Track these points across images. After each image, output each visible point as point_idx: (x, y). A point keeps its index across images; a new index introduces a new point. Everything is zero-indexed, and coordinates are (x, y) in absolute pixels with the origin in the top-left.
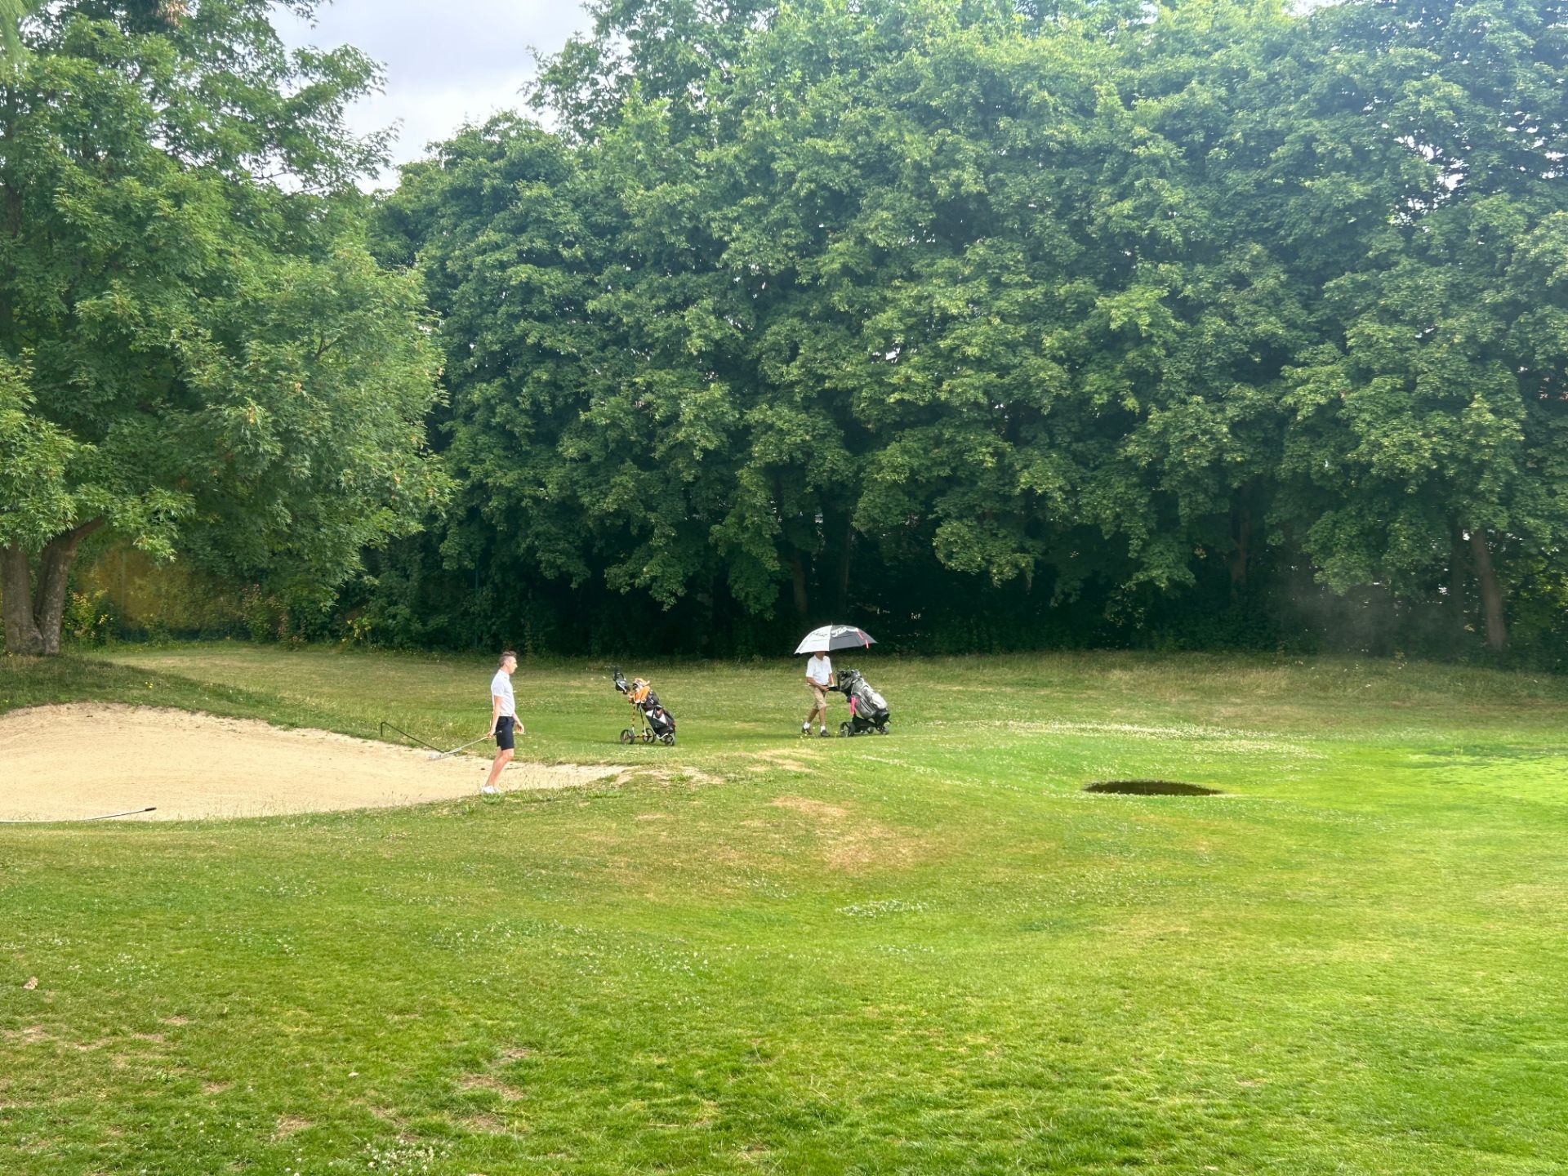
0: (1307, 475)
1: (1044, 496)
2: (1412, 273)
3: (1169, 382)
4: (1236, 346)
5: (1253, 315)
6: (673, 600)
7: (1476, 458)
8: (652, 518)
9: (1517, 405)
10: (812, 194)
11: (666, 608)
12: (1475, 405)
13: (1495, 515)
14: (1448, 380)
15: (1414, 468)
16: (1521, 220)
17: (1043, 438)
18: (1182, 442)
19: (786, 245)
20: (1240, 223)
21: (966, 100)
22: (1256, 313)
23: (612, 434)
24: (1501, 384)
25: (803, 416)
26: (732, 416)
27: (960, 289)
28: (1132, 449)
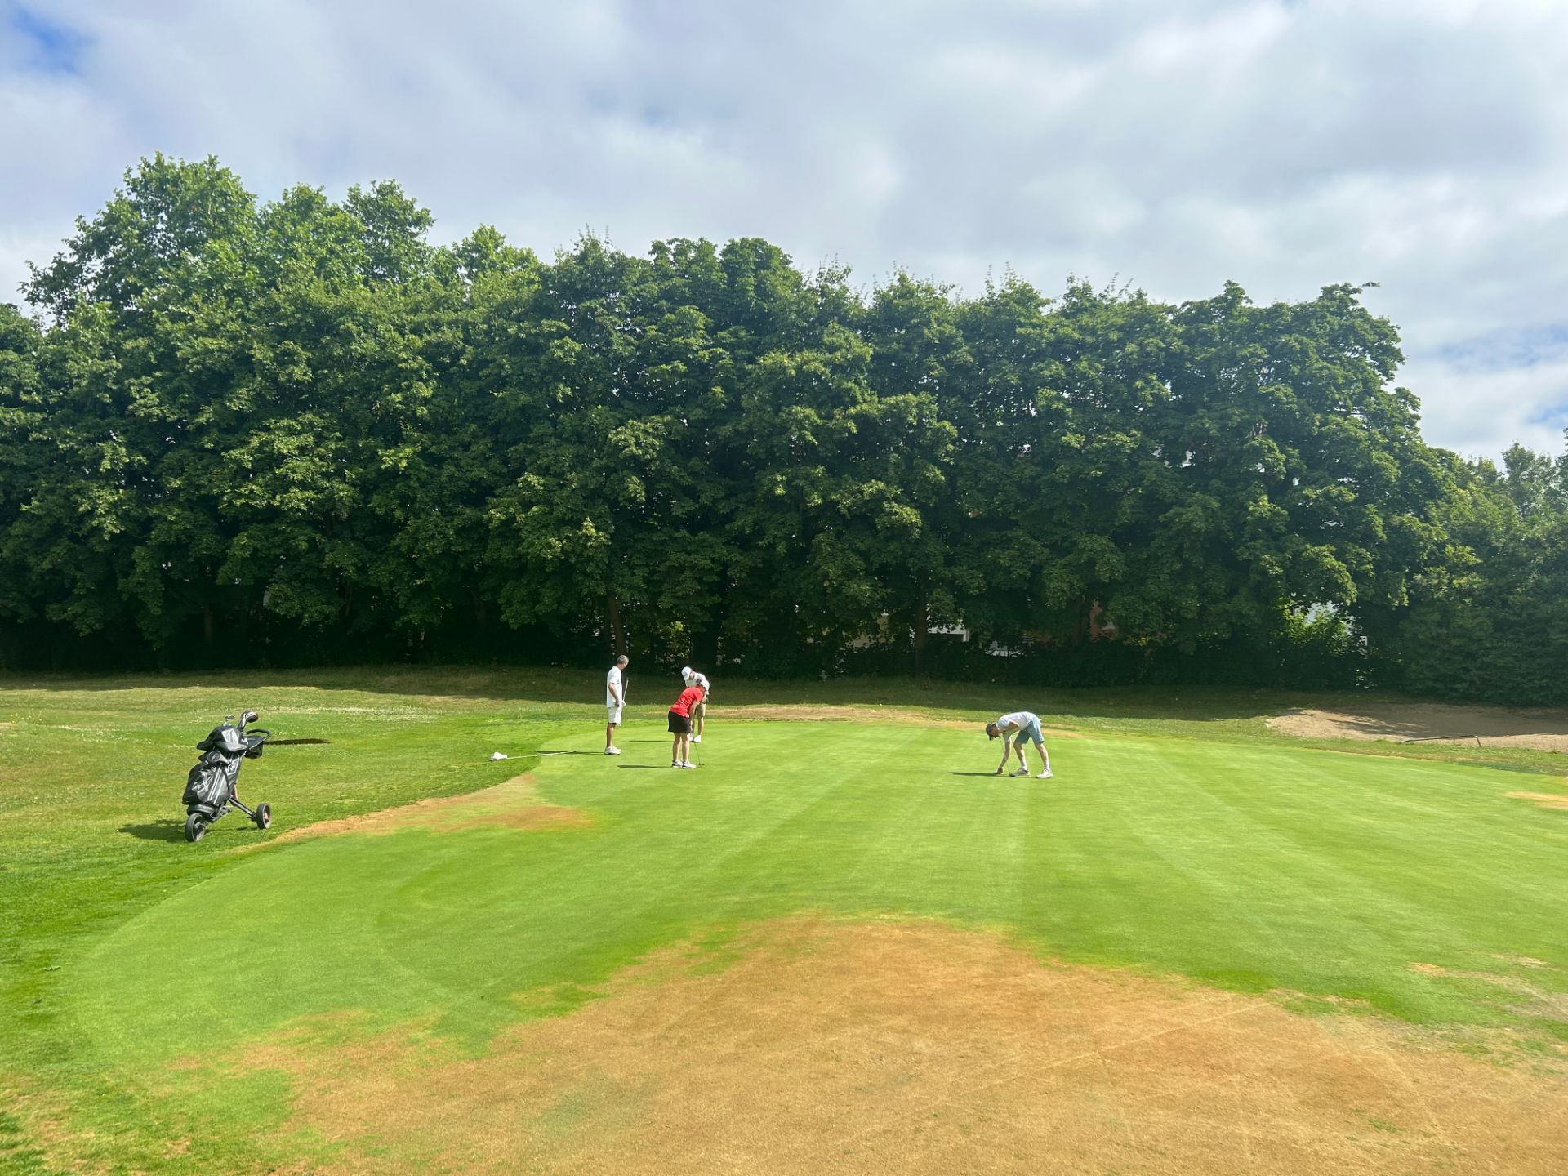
0: (499, 560)
2: (555, 447)
3: (421, 502)
5: (472, 465)
9: (610, 525)
12: (585, 524)
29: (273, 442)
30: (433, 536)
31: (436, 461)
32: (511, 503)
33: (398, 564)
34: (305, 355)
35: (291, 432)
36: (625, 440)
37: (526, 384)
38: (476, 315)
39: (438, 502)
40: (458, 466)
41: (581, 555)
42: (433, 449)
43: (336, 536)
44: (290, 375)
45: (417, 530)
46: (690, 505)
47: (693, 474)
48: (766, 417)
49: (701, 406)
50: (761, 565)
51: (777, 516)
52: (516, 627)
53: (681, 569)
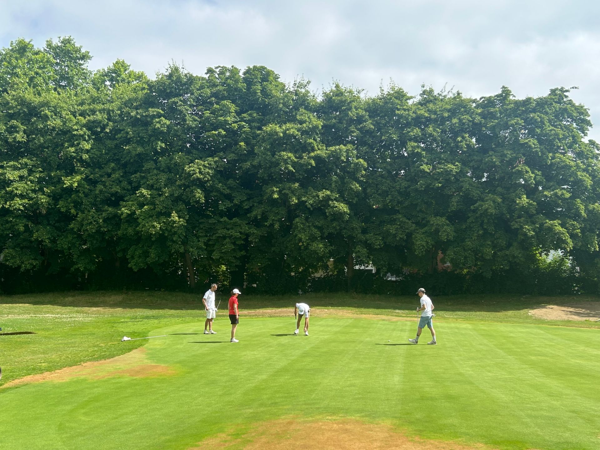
0: (126, 234)
1: (42, 241)
2: (156, 175)
3: (85, 205)
4: (106, 194)
5: (112, 185)
9: (186, 215)
12: (173, 215)
14: (165, 207)
15: (154, 233)
17: (45, 222)
18: (87, 224)
20: (111, 156)
21: (21, 111)
22: (113, 185)
24: (181, 209)
28: (72, 226)
29: (6, 174)
30: (91, 222)
31: (93, 182)
32: (133, 205)
33: (73, 238)
34: (23, 127)
35: (15, 168)
36: (194, 170)
37: (141, 142)
38: (114, 106)
39: (94, 205)
40: (104, 185)
41: (171, 231)
42: (92, 176)
43: (39, 223)
44: (15, 138)
45: (83, 219)
46: (229, 204)
47: (230, 188)
48: (268, 157)
49: (233, 152)
50: (266, 235)
51: (274, 209)
52: (136, 270)
53: (224, 238)
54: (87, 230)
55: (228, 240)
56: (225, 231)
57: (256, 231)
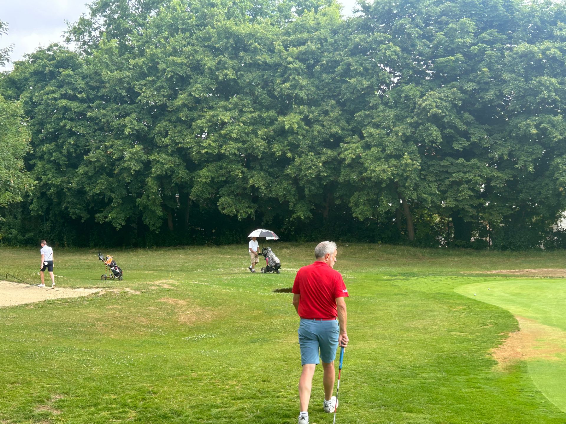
0: (349, 181)
1: (258, 188)
2: (383, 111)
4: (325, 136)
6: (120, 227)
7: (405, 175)
8: (113, 196)
9: (418, 157)
10: (172, 77)
11: (117, 229)
12: (405, 157)
13: (412, 194)
14: (396, 149)
15: (385, 178)
16: (419, 93)
17: (258, 167)
18: (306, 168)
19: (163, 95)
20: (326, 93)
21: (228, 45)
22: (331, 124)
23: (98, 164)
24: (413, 150)
25: (170, 157)
26: (144, 157)
27: (228, 113)
28: (289, 171)
31: (311, 123)
32: (357, 147)
34: (230, 63)
36: (430, 105)
54: (306, 175)
55: (465, 185)
56: (462, 175)
57: (501, 175)
